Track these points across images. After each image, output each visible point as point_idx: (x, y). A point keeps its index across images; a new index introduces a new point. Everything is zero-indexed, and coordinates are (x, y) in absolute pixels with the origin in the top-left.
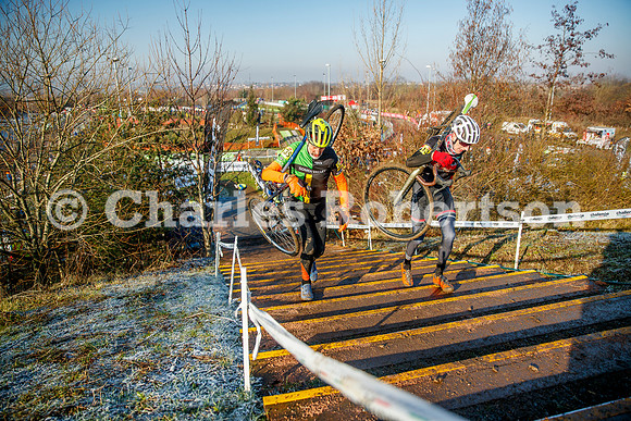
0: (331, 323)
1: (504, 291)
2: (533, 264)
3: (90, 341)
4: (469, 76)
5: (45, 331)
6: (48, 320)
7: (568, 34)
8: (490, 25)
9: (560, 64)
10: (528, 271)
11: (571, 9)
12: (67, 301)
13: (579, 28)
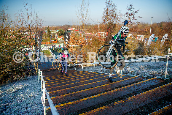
7: (131, 12)
8: (112, 9)
9: (129, 19)
11: (131, 6)
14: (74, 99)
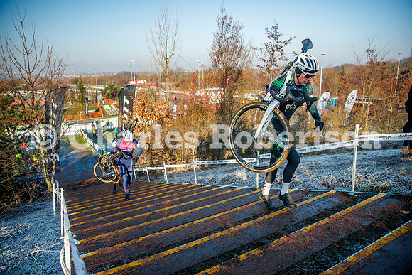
4: (221, 67)
7: (275, 42)
8: (231, 36)
9: (272, 59)
11: (275, 28)
13: (280, 39)
14: (145, 254)
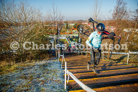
0: (84, 74)
1: (125, 69)
2: (132, 63)
3: (32, 75)
5: (23, 72)
6: (23, 69)
8: (122, 7)
10: (130, 65)
12: (28, 66)
